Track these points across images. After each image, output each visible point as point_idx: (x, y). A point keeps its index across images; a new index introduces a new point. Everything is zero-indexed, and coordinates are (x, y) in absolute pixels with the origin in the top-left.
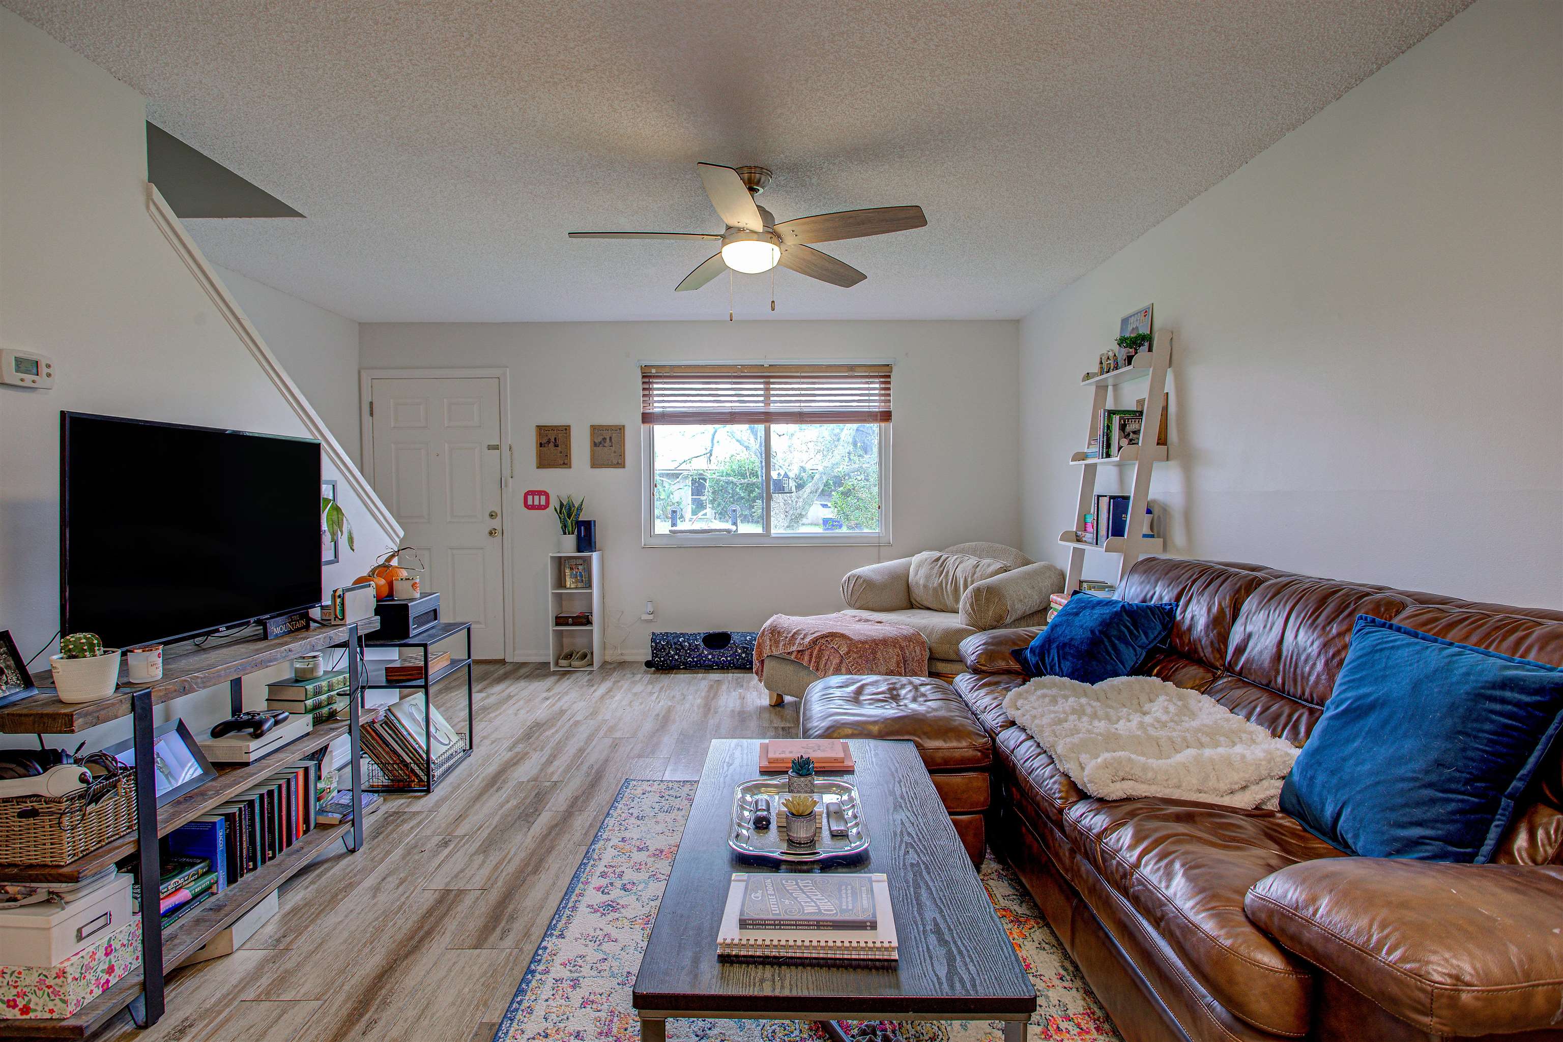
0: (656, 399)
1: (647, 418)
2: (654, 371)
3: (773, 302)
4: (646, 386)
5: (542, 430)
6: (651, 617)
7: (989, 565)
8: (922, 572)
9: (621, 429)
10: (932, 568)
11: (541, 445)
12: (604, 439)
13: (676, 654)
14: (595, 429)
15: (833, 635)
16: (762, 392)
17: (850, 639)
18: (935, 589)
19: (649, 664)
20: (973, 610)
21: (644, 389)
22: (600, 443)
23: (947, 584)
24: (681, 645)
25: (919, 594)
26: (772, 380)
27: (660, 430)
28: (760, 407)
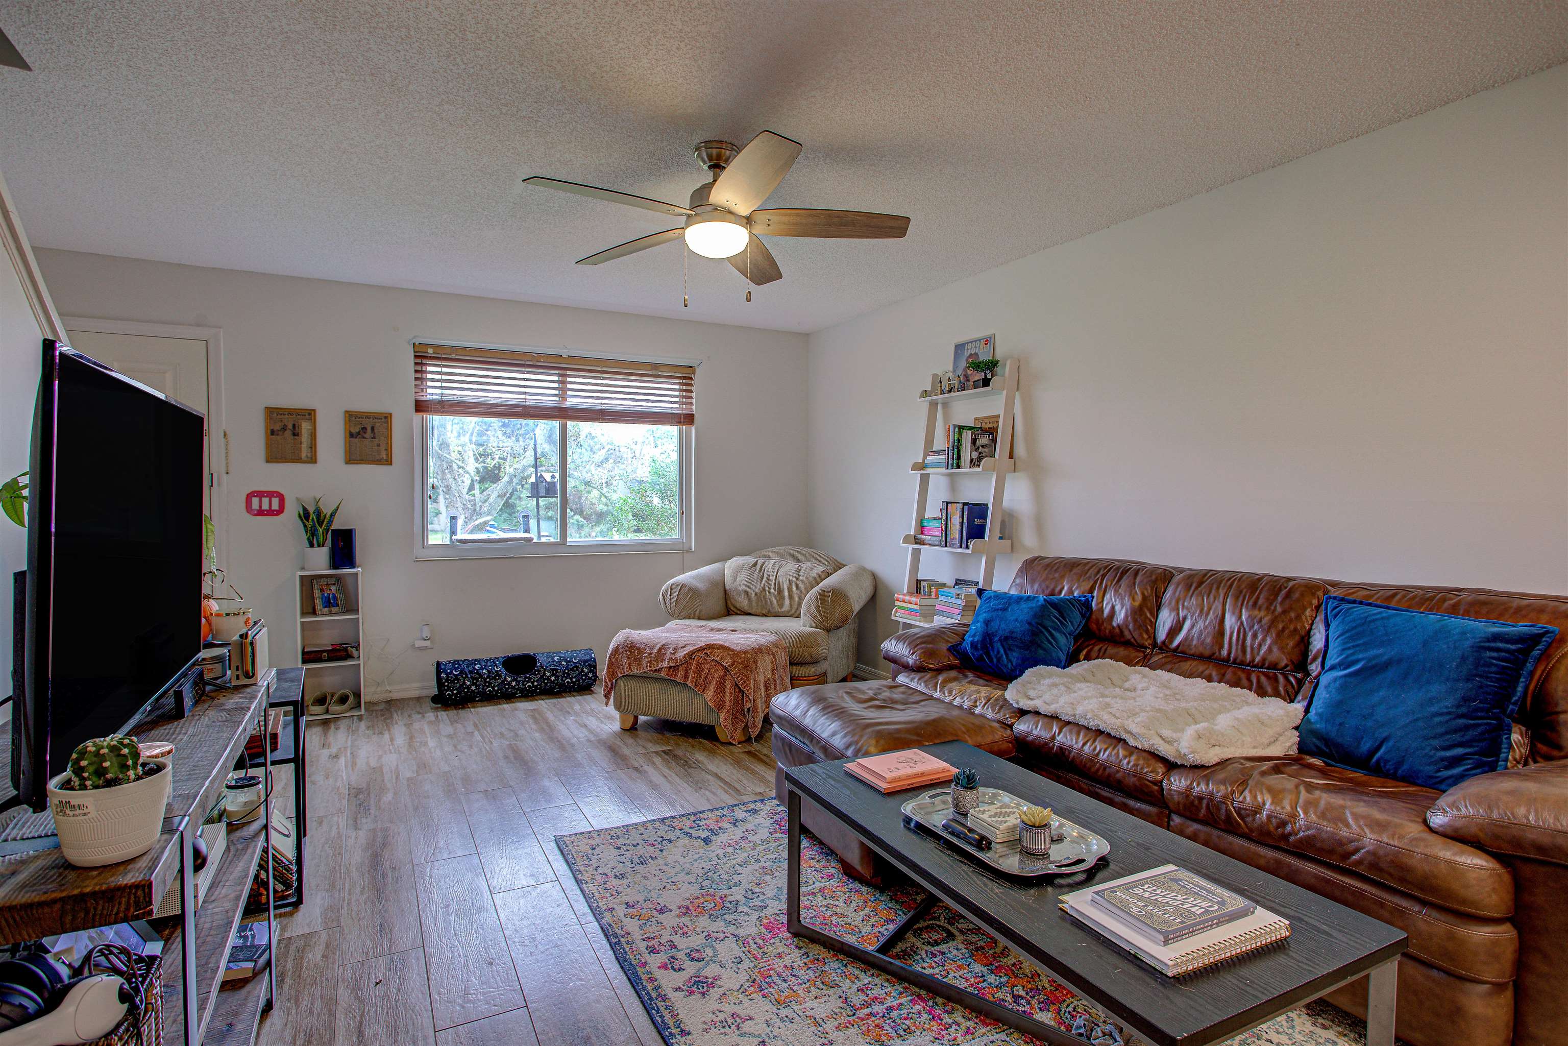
0: (429, 384)
1: (421, 406)
2: (430, 351)
3: (749, 292)
4: (419, 368)
5: (272, 413)
6: (428, 643)
7: (811, 569)
8: (741, 578)
9: (387, 418)
10: (752, 574)
11: (273, 432)
12: (364, 429)
13: (473, 684)
14: (351, 417)
15: (711, 647)
18: (757, 595)
19: (435, 699)
20: (819, 612)
21: (416, 371)
22: (358, 433)
23: (770, 589)
24: (478, 673)
25: (740, 600)
26: (568, 373)
27: (435, 420)
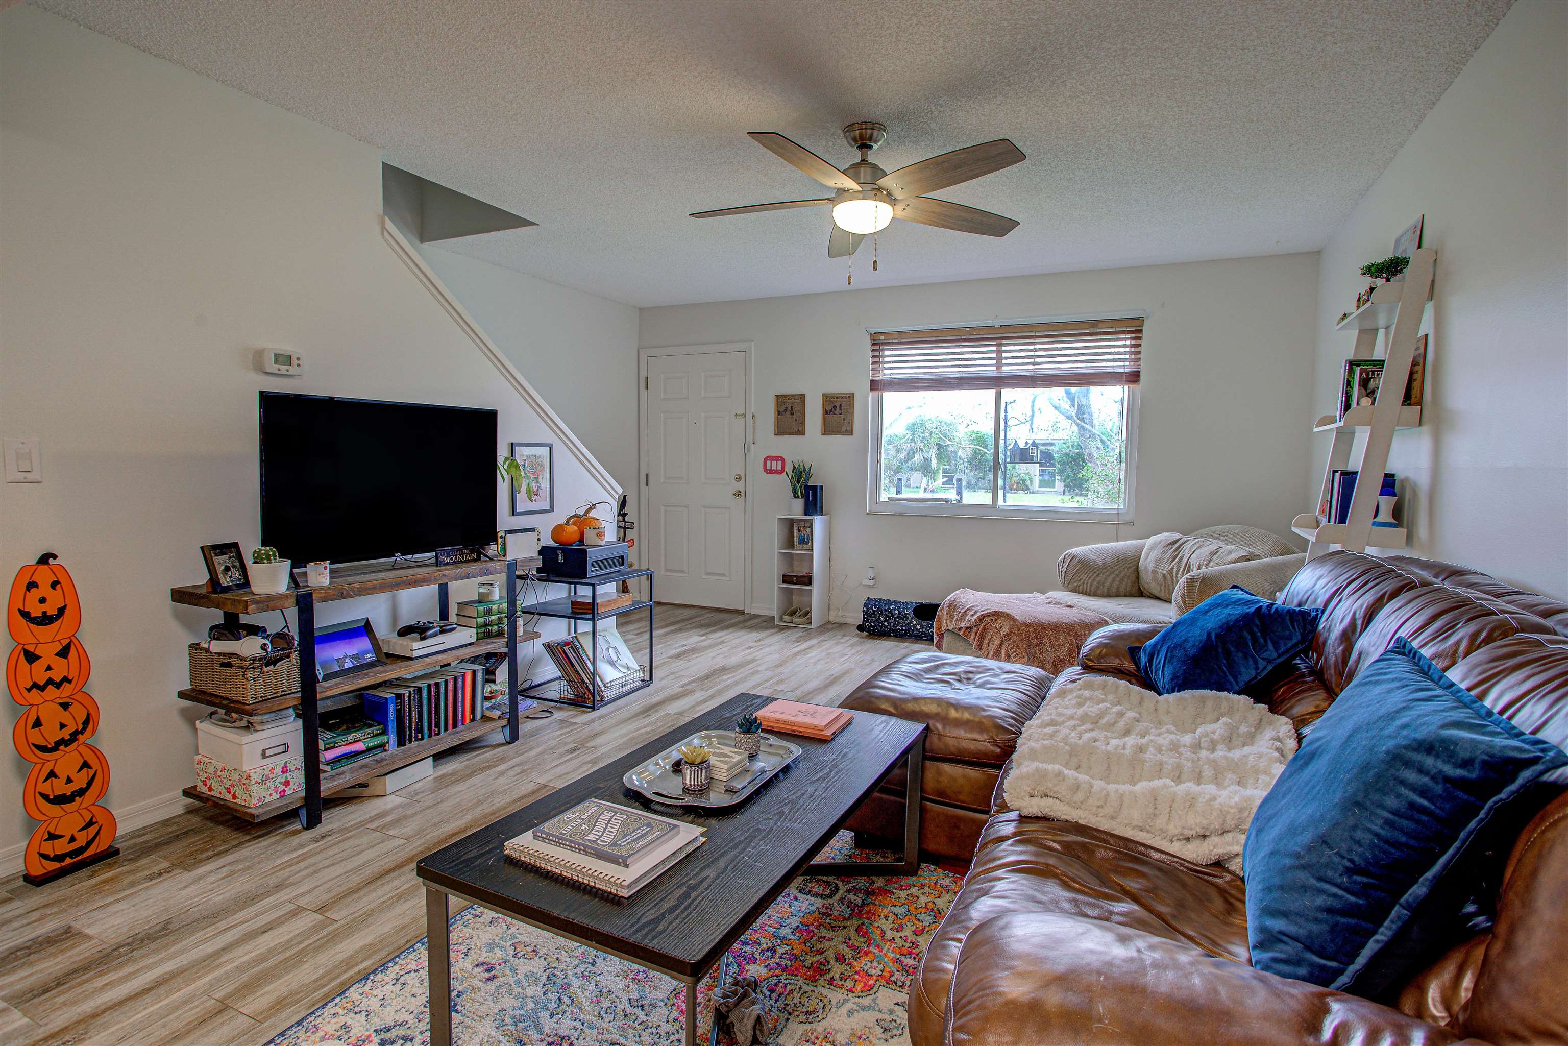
0: (886, 366)
1: (875, 385)
2: (882, 338)
3: (875, 262)
4: (877, 354)
5: (780, 399)
6: (872, 582)
7: (1230, 553)
8: (1153, 556)
9: (850, 397)
10: (1165, 552)
11: (779, 413)
12: (835, 407)
13: (886, 621)
14: (826, 397)
15: (997, 615)
16: (994, 355)
17: (1014, 620)
18: (1164, 577)
19: (861, 628)
20: (1184, 602)
21: (874, 357)
22: (831, 411)
23: (1178, 572)
24: (891, 612)
25: (1148, 580)
26: (1004, 342)
27: (891, 399)
28: (992, 370)
